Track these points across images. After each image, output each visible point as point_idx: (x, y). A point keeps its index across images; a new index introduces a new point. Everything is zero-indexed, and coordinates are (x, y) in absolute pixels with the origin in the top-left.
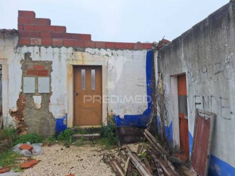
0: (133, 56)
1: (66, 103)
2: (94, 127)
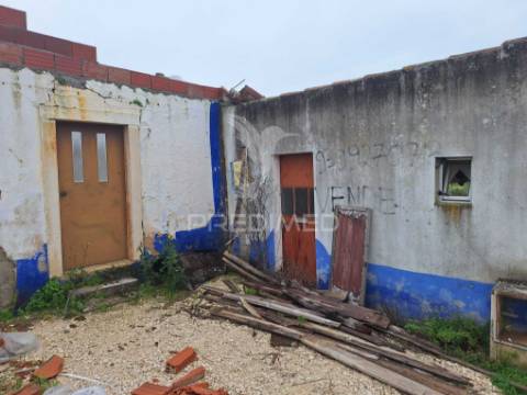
0: (187, 109)
1: (42, 218)
2: (116, 265)
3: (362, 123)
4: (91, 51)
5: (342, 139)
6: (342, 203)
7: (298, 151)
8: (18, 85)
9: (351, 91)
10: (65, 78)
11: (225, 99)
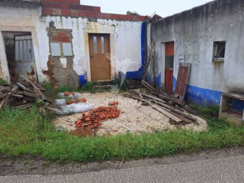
0: (132, 26)
1: (85, 63)
2: (106, 80)
3: (191, 28)
4: (99, 8)
5: (184, 35)
6: (182, 61)
7: (170, 41)
8: (78, 23)
9: (188, 15)
10: (91, 19)
11: (147, 20)
